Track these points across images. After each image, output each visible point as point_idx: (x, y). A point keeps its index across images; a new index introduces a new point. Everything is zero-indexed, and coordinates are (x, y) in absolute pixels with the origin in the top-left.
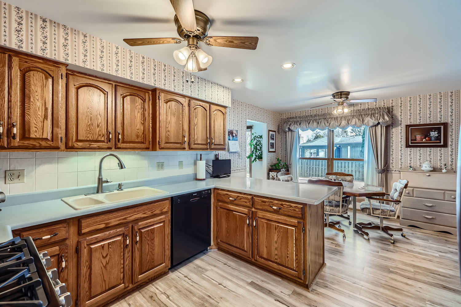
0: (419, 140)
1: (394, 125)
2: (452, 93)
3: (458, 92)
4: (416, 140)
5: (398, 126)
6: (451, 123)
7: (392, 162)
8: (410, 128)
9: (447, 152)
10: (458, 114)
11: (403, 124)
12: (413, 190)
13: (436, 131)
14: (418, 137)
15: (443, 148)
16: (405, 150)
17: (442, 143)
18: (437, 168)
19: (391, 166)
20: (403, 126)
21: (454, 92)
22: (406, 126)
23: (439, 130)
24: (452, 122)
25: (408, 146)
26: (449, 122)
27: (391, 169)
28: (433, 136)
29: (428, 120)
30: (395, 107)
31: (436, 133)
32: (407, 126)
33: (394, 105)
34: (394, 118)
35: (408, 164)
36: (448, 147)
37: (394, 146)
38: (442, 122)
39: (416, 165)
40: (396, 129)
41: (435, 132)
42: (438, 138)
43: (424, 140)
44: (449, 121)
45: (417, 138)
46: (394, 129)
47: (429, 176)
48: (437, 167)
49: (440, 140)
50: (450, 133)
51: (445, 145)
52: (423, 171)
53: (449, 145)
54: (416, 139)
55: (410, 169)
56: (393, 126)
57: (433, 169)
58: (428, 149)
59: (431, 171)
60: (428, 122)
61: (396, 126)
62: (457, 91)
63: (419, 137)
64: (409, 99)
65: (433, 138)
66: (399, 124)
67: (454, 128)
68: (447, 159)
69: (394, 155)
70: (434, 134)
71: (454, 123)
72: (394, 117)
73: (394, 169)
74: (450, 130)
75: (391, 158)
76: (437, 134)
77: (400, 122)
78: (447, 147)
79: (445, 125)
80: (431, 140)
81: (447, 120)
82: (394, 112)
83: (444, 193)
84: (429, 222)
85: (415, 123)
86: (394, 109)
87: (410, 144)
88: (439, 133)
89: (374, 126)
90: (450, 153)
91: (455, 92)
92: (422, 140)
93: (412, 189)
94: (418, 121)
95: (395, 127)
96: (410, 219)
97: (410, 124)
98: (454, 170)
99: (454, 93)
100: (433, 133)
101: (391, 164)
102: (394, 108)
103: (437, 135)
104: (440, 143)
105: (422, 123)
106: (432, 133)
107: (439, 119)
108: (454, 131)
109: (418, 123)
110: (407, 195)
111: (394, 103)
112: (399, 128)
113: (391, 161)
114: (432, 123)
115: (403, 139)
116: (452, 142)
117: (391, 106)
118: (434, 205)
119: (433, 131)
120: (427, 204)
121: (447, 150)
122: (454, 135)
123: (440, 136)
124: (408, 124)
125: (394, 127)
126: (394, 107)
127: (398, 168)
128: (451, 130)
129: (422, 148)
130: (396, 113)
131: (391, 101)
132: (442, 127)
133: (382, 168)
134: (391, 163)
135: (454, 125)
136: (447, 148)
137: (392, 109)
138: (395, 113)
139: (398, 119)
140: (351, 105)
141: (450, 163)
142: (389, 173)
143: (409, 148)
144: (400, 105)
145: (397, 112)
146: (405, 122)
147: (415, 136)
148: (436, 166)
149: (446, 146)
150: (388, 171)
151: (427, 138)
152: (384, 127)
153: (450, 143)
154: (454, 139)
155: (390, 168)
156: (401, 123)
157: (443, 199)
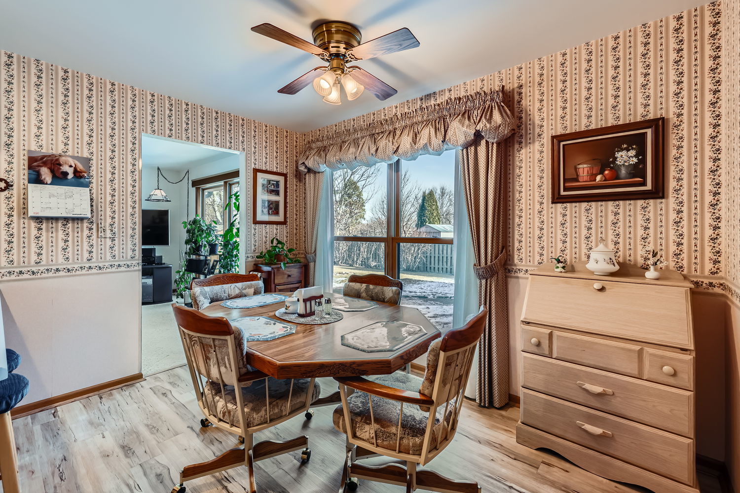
0: (585, 179)
1: (523, 140)
2: (679, 18)
3: (698, 12)
4: (576, 180)
5: (534, 142)
6: (676, 119)
7: (519, 247)
8: (562, 144)
9: (663, 212)
10: (698, 87)
11: (545, 135)
12: (551, 335)
13: (633, 149)
14: (584, 170)
15: (651, 202)
16: (550, 210)
17: (649, 187)
18: (635, 265)
19: (516, 257)
20: (545, 140)
21: (685, 15)
22: (553, 137)
23: (639, 143)
24: (679, 115)
25: (557, 199)
26: (671, 115)
27: (515, 265)
28: (623, 165)
29: (610, 116)
30: (526, 89)
31: (632, 153)
32: (557, 139)
33: (523, 82)
34: (524, 119)
35: (559, 251)
36: (667, 198)
37: (523, 201)
38: (651, 116)
39: (577, 256)
40: (529, 151)
41: (628, 150)
42: (638, 170)
43: (599, 178)
44: (671, 113)
45: (581, 171)
46: (523, 151)
47: (602, 289)
48: (636, 261)
49: (644, 177)
50: (673, 152)
51: (659, 192)
52: (592, 273)
53: (671, 190)
54: (578, 176)
55: (558, 267)
56: (520, 143)
57: (617, 268)
58: (610, 205)
59: (612, 274)
60: (611, 122)
61: (529, 141)
62: (696, 10)
63: (586, 170)
64: (560, 59)
65: (623, 171)
66: (536, 136)
67: (685, 133)
68: (663, 236)
69: (523, 226)
70: (625, 157)
71: (685, 118)
72: (523, 115)
73: (524, 266)
74: (673, 140)
75: (517, 236)
76: (636, 156)
77: (537, 130)
78: (663, 197)
79: (659, 125)
80: (618, 178)
81: (663, 111)
82: (523, 102)
83: (640, 352)
84: (593, 444)
85: (577, 127)
86: (523, 95)
87: (563, 193)
88: (641, 153)
89: (471, 145)
90: (673, 216)
91: (689, 13)
92: (593, 177)
93: (549, 331)
94: (584, 121)
95: (526, 146)
96: (541, 426)
97: (563, 132)
98: (685, 272)
99: (685, 20)
100: (624, 153)
101: (516, 252)
102: (523, 91)
103: (635, 160)
104: (644, 184)
105: (593, 127)
106: (620, 153)
107: (640, 110)
108: (685, 144)
109: (583, 129)
110: (535, 349)
111: (523, 77)
112: (537, 146)
113: (516, 244)
114: (621, 123)
115: (545, 180)
116: (679, 180)
117: (516, 85)
118: (609, 391)
119: (622, 150)
120: (588, 386)
121: (663, 206)
122: (685, 158)
123: (643, 161)
124: (559, 134)
125: (523, 144)
126: (524, 89)
127: (534, 263)
128: (675, 142)
129: (593, 204)
130: (529, 104)
131: (517, 73)
132: (649, 132)
133: (489, 263)
134: (516, 249)
135: (685, 126)
136: (663, 200)
137: (520, 94)
138: (526, 105)
139: (534, 124)
140: (430, 94)
141: (673, 248)
142: (512, 277)
143: (559, 205)
144: (537, 79)
145: (531, 102)
146: (551, 127)
147: (576, 169)
148: (632, 258)
149: (661, 195)
150: (509, 271)
151: (606, 172)
152: (495, 145)
153: (672, 184)
154: (685, 168)
155: (513, 264)
156: (541, 133)
157: (635, 372)
